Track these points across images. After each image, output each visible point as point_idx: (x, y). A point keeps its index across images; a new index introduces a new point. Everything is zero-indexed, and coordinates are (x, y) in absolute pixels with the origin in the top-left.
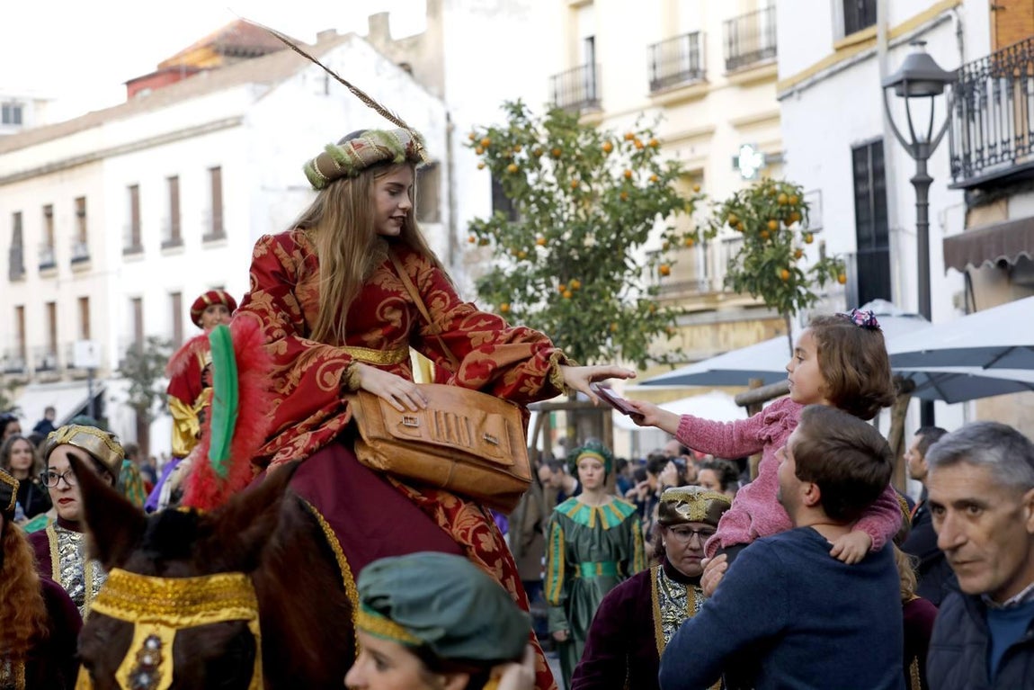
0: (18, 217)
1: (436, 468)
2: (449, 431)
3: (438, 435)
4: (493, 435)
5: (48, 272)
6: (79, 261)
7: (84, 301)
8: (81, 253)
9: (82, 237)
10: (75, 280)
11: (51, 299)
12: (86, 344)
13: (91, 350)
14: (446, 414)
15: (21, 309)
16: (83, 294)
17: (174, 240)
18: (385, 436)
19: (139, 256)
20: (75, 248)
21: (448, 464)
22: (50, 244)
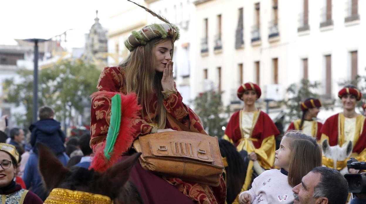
0: (241, 10)
1: (176, 167)
2: (182, 150)
3: (177, 152)
4: (203, 150)
5: (256, 43)
6: (273, 36)
7: (276, 60)
8: (274, 31)
9: (275, 22)
10: (271, 47)
11: (257, 59)
12: (275, 87)
13: (277, 90)
14: (181, 143)
15: (241, 65)
16: (275, 56)
17: (328, 22)
18: (151, 156)
19: (307, 32)
20: (271, 28)
21: (181, 164)
22: (258, 27)
